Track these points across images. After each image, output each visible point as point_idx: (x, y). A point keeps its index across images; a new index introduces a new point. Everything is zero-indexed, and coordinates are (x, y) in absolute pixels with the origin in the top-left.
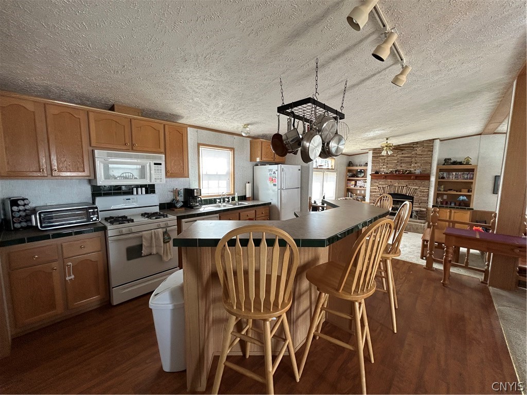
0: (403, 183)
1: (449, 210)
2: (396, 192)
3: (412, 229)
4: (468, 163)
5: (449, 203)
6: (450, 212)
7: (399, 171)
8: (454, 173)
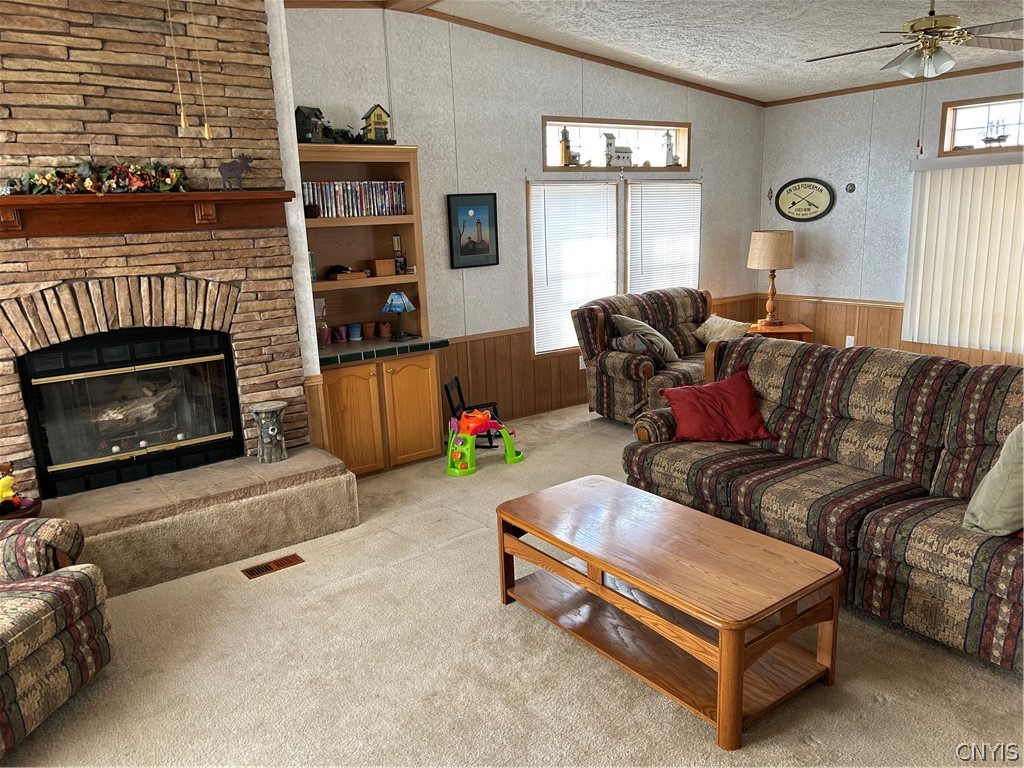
0: (157, 250)
1: (373, 368)
2: (124, 322)
3: (298, 526)
4: (382, 139)
5: (343, 330)
6: (379, 375)
7: (120, 173)
8: (339, 187)
